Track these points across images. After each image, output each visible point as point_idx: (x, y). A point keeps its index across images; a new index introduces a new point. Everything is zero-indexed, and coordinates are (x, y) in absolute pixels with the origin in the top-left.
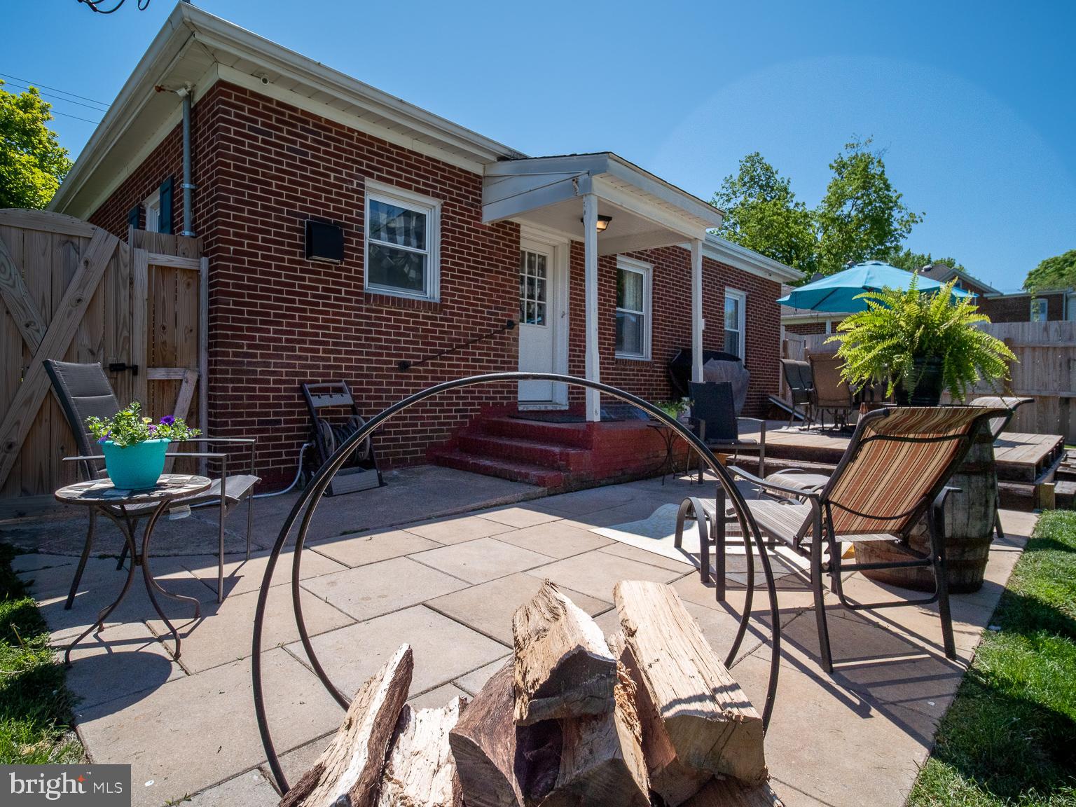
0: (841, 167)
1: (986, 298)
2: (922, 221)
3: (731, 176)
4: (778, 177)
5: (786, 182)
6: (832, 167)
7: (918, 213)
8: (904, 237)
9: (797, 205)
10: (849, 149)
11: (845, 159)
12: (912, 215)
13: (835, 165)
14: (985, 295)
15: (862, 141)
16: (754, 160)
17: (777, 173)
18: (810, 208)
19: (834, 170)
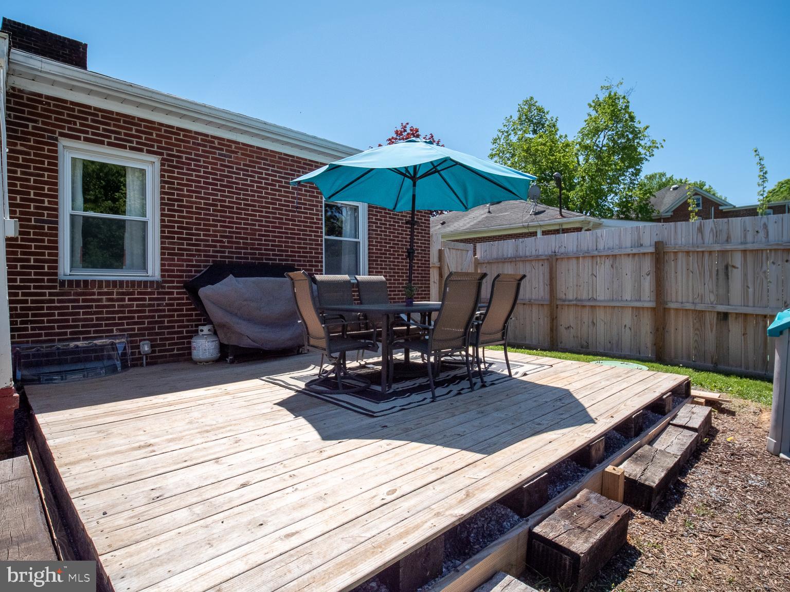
0: (597, 105)
1: (722, 210)
2: (662, 146)
3: (511, 117)
4: (548, 117)
5: (554, 120)
6: (590, 106)
7: (659, 140)
8: (647, 160)
9: (561, 137)
10: (604, 90)
11: (601, 100)
12: (653, 142)
13: (593, 104)
14: (720, 208)
15: (615, 83)
16: (530, 103)
17: (548, 113)
18: (570, 139)
19: (592, 108)
